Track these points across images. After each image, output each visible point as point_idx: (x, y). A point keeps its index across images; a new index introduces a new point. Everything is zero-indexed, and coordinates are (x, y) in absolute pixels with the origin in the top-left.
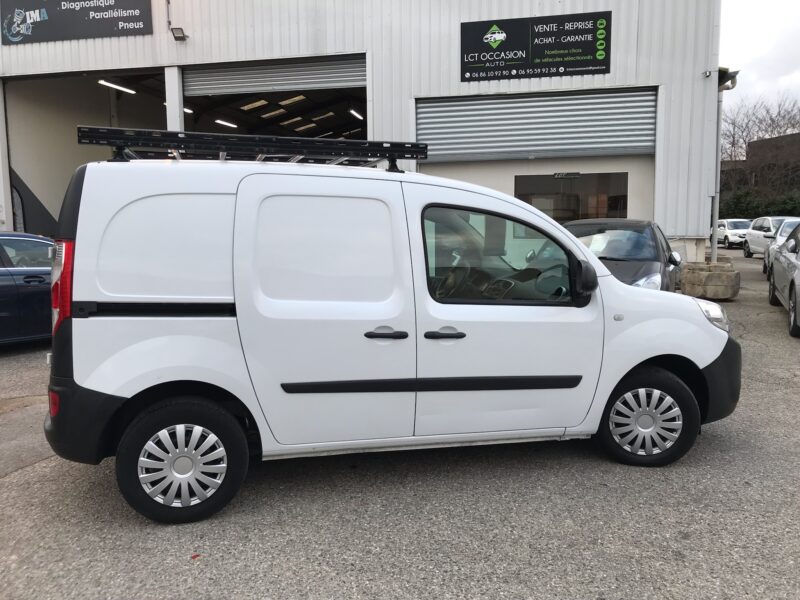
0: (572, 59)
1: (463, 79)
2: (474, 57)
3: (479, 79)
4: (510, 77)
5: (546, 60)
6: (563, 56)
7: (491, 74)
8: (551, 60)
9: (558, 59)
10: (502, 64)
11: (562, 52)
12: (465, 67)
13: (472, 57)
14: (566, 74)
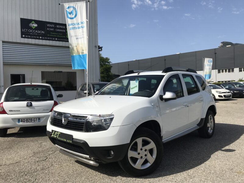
0: (59, 36)
1: (22, 37)
3: (28, 38)
4: (39, 39)
5: (51, 35)
8: (53, 36)
9: (55, 36)
10: (36, 34)
11: (56, 34)
13: (25, 30)
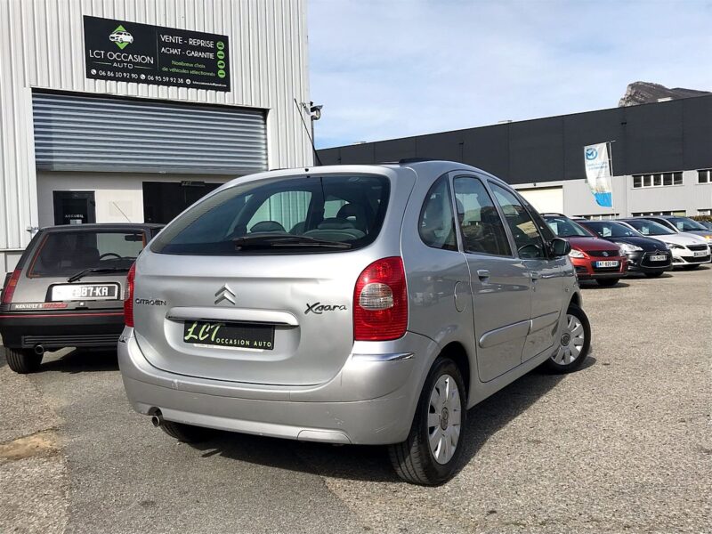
0: (196, 73)
1: (89, 76)
2: (100, 54)
3: (106, 78)
4: (139, 81)
5: (173, 70)
6: (189, 69)
7: (119, 75)
8: (177, 71)
9: (184, 71)
10: (130, 67)
11: (187, 65)
12: (90, 64)
13: (97, 54)
14: (192, 86)
